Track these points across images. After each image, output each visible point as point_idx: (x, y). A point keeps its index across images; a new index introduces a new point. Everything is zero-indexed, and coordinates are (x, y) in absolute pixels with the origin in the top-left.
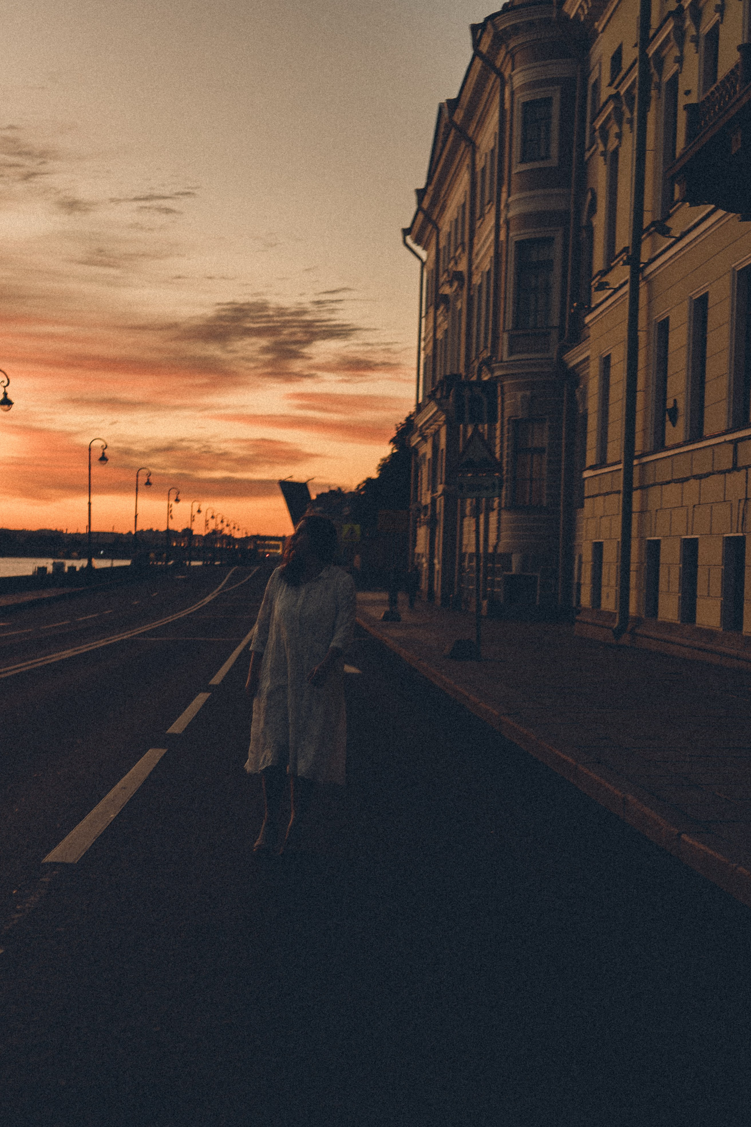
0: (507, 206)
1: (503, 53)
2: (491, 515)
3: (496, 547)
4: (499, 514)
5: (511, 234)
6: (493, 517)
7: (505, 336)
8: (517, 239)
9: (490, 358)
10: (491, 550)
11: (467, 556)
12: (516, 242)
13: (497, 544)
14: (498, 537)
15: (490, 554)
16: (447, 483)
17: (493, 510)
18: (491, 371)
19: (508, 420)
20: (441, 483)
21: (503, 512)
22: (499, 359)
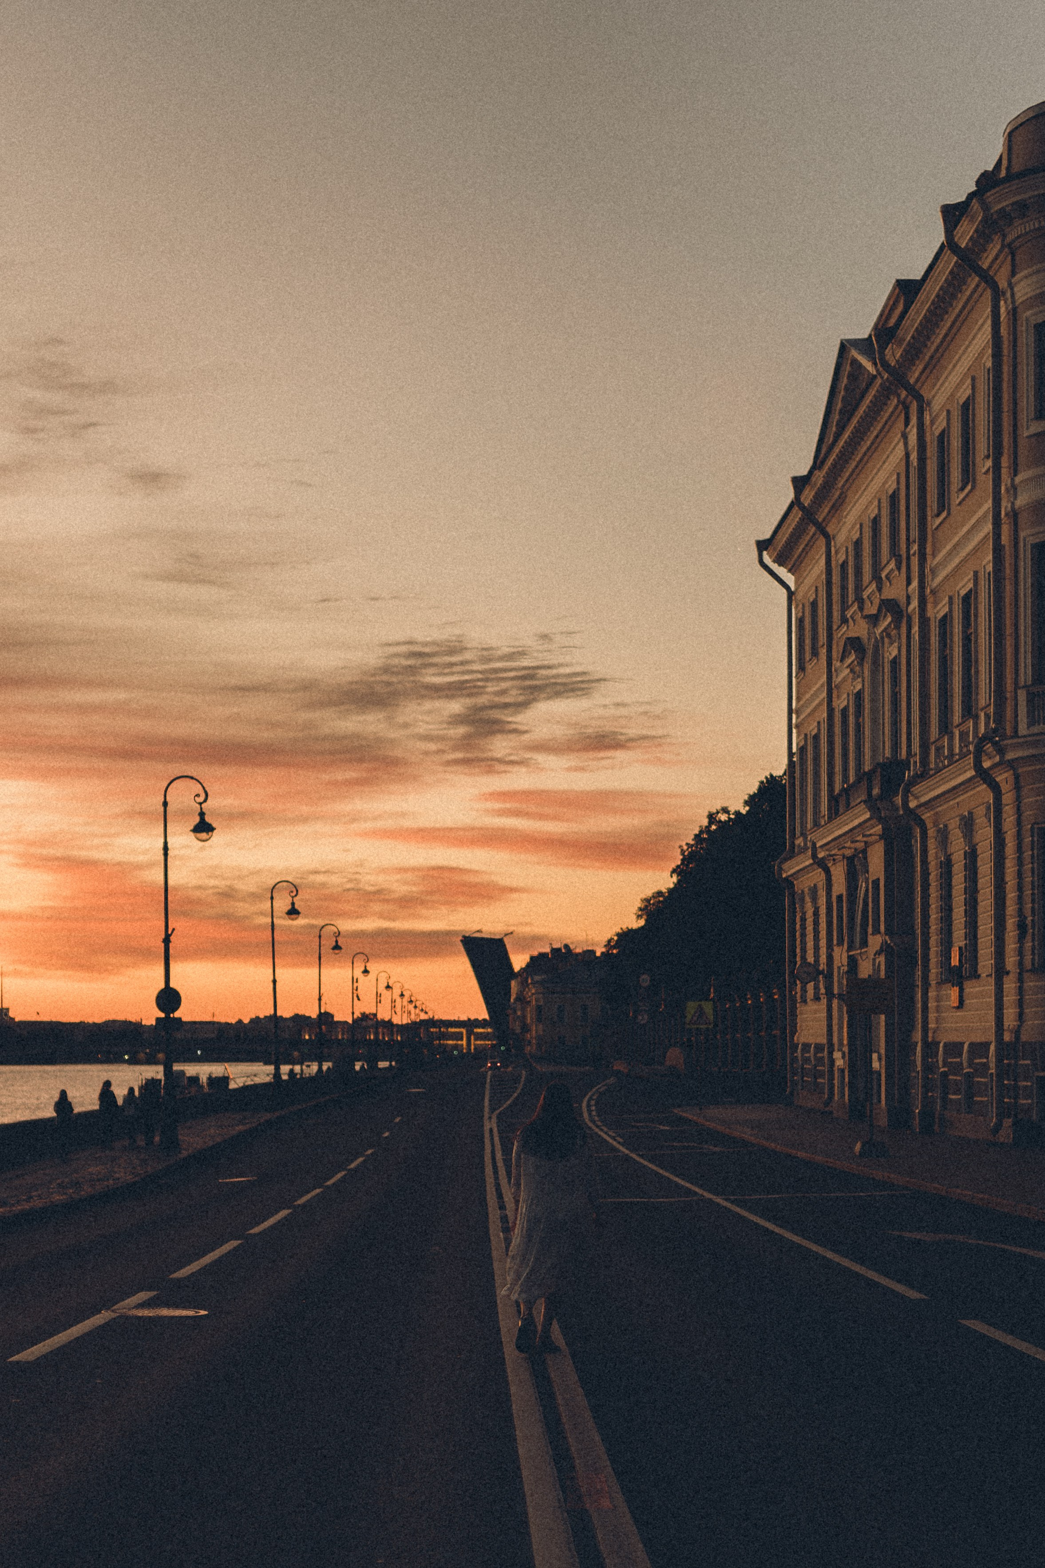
0: (1014, 489)
1: (994, 248)
2: (1006, 979)
3: (1017, 1032)
4: (1020, 980)
5: (1022, 534)
6: (1010, 985)
7: (1022, 696)
8: (1032, 540)
9: (995, 731)
10: (1007, 1037)
11: (941, 1045)
12: (1031, 545)
13: (1019, 1026)
14: (1021, 1016)
15: (1008, 1044)
16: (889, 931)
17: (1008, 973)
18: (1001, 751)
19: (1032, 829)
20: (877, 931)
21: (1026, 975)
22: (1009, 732)
